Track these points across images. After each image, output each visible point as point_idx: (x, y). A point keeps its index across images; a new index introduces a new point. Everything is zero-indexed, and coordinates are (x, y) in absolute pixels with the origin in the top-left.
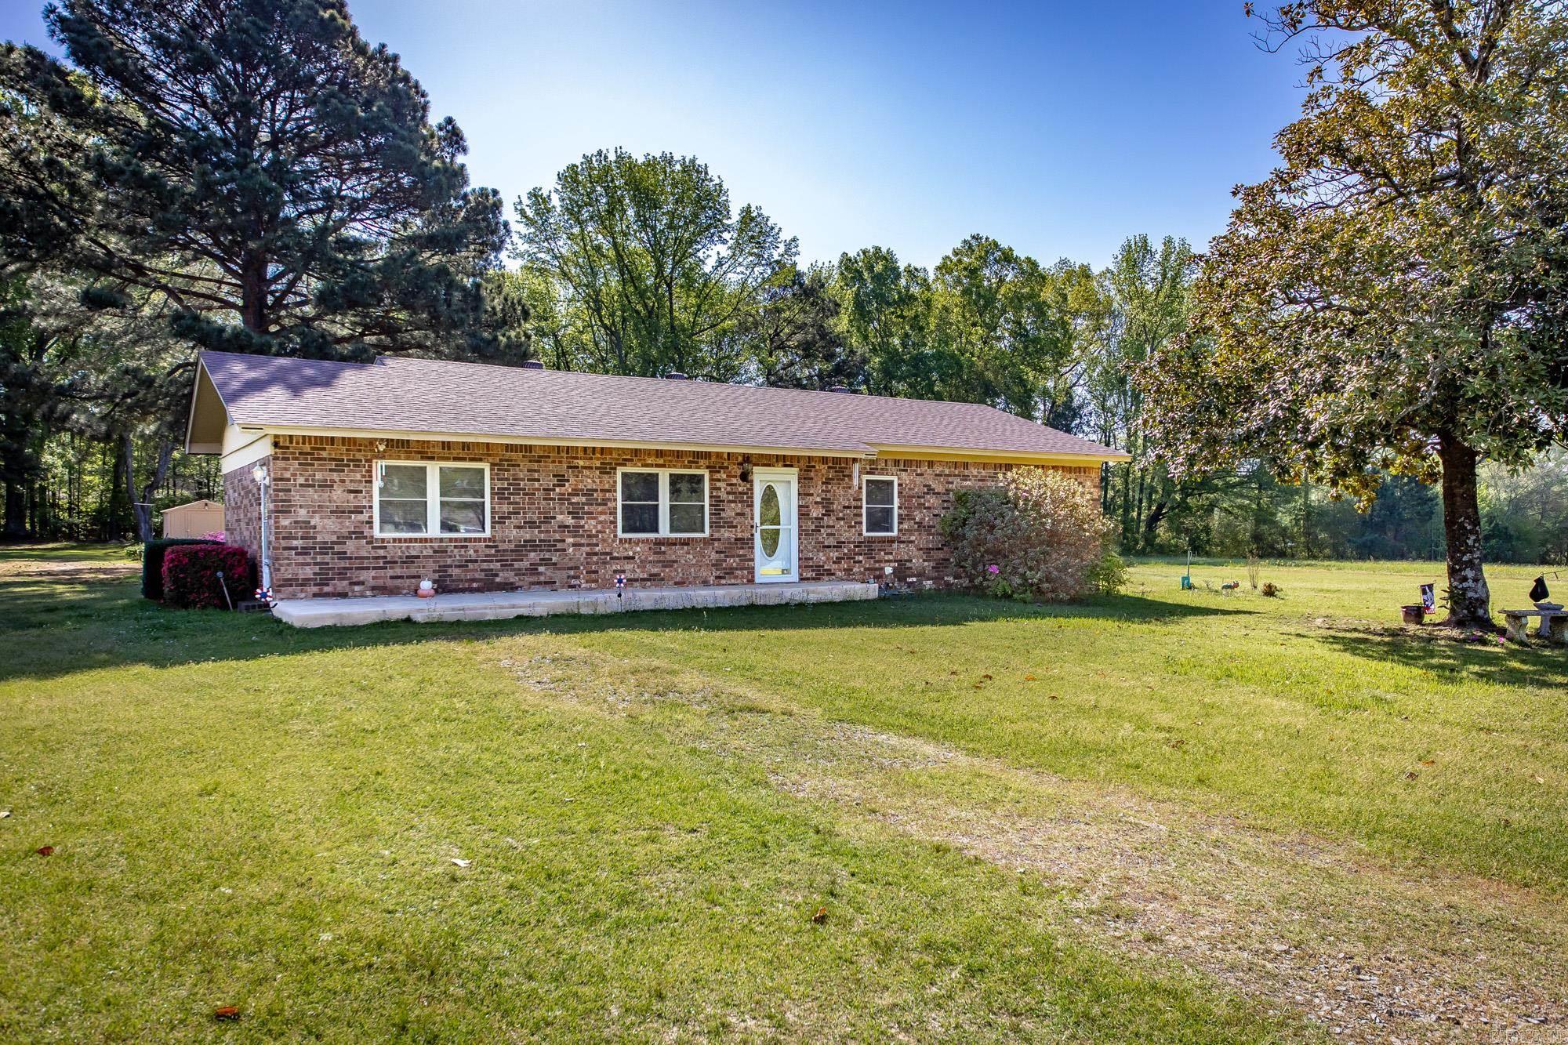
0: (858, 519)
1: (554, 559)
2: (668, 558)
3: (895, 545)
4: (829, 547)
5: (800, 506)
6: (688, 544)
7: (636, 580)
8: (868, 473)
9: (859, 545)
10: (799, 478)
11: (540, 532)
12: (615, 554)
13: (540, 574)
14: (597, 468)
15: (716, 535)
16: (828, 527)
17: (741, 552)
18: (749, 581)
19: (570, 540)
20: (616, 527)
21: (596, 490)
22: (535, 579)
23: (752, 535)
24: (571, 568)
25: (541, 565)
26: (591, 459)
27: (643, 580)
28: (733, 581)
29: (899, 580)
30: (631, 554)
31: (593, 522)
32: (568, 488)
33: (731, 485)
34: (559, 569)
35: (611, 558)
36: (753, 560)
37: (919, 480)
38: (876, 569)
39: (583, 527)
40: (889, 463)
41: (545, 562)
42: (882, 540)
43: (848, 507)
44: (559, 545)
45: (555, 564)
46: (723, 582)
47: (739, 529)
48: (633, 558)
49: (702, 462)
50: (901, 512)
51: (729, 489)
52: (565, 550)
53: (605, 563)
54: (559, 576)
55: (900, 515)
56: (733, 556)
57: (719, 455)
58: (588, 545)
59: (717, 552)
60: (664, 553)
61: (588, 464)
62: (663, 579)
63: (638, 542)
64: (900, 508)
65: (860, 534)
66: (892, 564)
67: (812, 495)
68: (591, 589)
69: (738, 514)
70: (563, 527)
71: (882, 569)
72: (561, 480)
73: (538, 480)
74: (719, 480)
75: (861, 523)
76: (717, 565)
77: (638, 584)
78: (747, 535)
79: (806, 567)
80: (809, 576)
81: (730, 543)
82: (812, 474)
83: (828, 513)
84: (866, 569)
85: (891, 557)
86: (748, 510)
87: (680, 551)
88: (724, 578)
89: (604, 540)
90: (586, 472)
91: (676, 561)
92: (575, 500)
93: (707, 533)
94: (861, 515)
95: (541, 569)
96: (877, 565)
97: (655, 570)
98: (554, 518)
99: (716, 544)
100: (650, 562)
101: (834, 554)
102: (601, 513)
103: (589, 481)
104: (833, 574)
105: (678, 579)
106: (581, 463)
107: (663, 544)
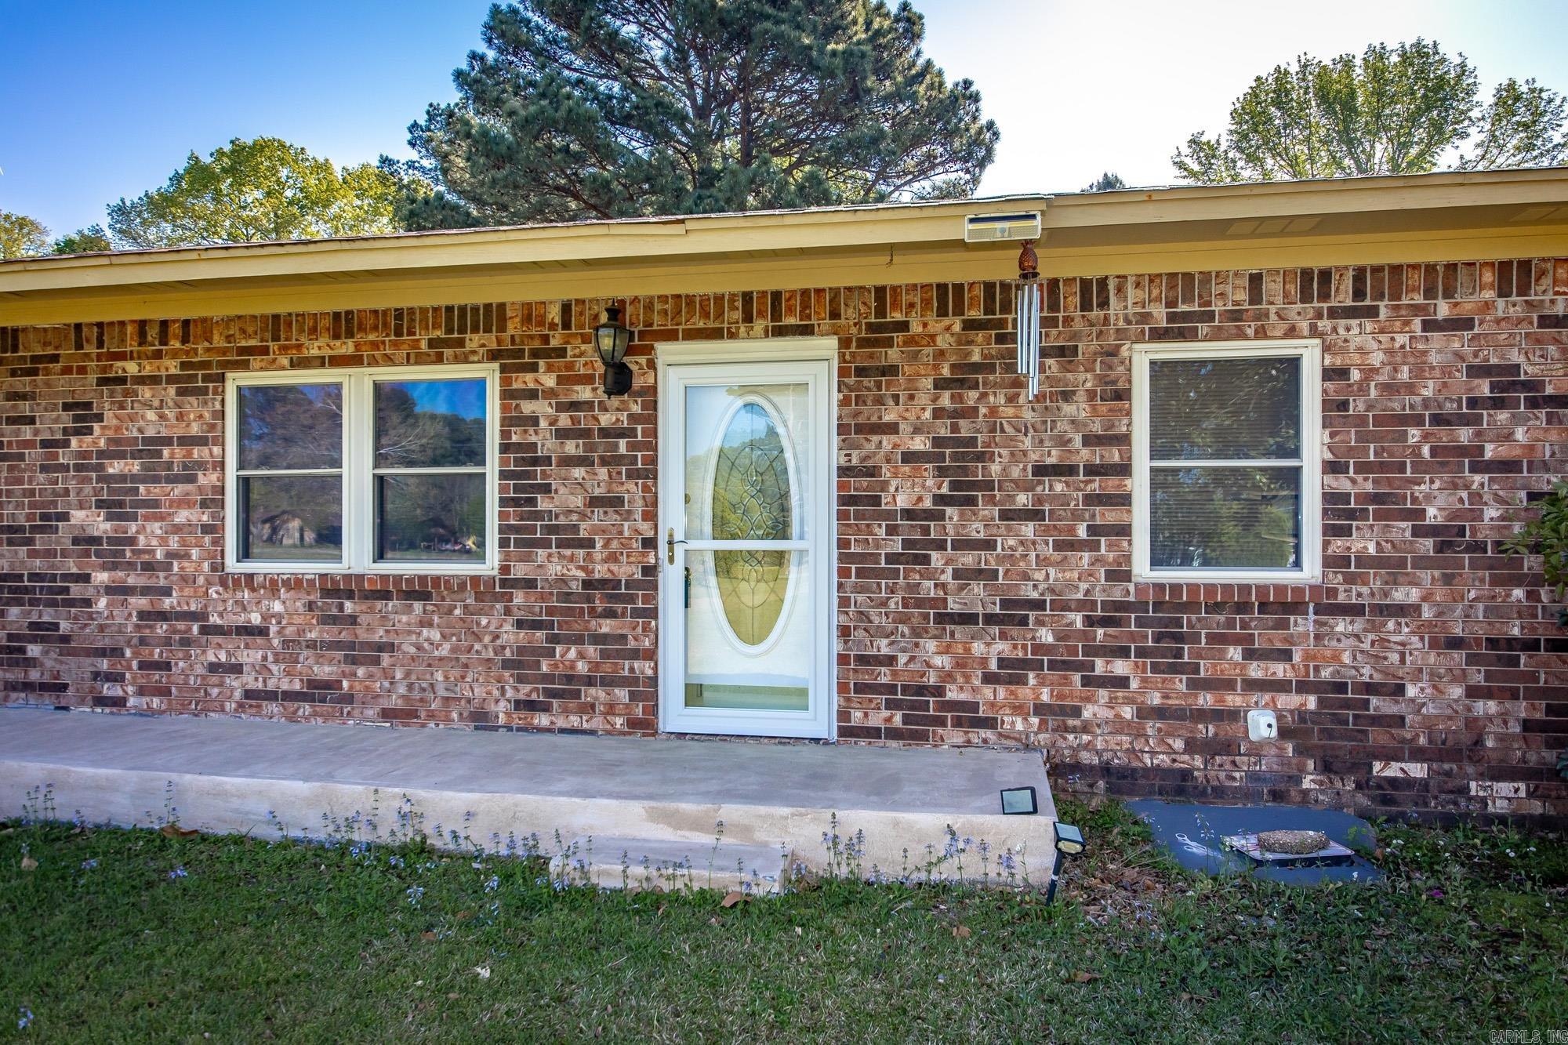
0: (1108, 516)
1: (65, 626)
2: (363, 635)
3: (1304, 625)
4: (967, 619)
5: (843, 471)
6: (424, 596)
7: (272, 696)
8: (1159, 335)
9: (1112, 615)
10: (843, 372)
11: (33, 554)
12: (214, 619)
13: (32, 662)
14: (171, 379)
15: (519, 571)
16: (962, 544)
17: (606, 626)
18: (634, 724)
19: (101, 577)
20: (219, 542)
21: (168, 441)
22: (15, 675)
23: (650, 571)
24: (102, 653)
25: (34, 640)
26: (158, 355)
27: (289, 696)
28: (574, 721)
29: (1327, 767)
30: (256, 619)
31: (156, 528)
32: (99, 438)
33: (575, 406)
34: (74, 653)
35: (206, 630)
36: (651, 655)
37: (1439, 349)
38: (1202, 715)
39: (132, 541)
40: (1272, 287)
41: (43, 632)
42: (1238, 601)
43: (1068, 470)
44: (76, 590)
45: (65, 639)
46: (543, 720)
47: (598, 552)
48: (262, 632)
49: (473, 341)
50: (1342, 484)
51: (564, 420)
52: (88, 603)
53: (186, 642)
54: (75, 670)
55: (1331, 499)
56: (579, 640)
57: (531, 314)
58: (145, 591)
59: (520, 624)
60: (353, 620)
61: (148, 369)
62: (349, 699)
63: (273, 586)
64: (1332, 468)
65: (1120, 574)
66: (1289, 701)
67: (892, 428)
68: (148, 713)
69: (594, 502)
70: (86, 541)
71: (1235, 715)
72: (84, 415)
73: (31, 421)
74: (532, 395)
75: (1125, 530)
76: (520, 664)
77: (274, 707)
78: (627, 570)
79: (860, 688)
80: (877, 719)
81: (567, 596)
82: (894, 355)
83: (964, 495)
84: (1145, 713)
85: (1280, 670)
86: (632, 490)
87: (404, 616)
88: (546, 708)
89: (186, 580)
90: (146, 392)
91: (391, 647)
92: (115, 468)
93: (491, 564)
94: (1125, 500)
95: (34, 650)
96: (1206, 700)
97: (324, 671)
98: (64, 517)
99: (519, 598)
100: (312, 645)
101: (992, 649)
102: (184, 502)
103: (151, 415)
104: (989, 723)
105: (394, 702)
106: (132, 368)
107: (350, 595)
